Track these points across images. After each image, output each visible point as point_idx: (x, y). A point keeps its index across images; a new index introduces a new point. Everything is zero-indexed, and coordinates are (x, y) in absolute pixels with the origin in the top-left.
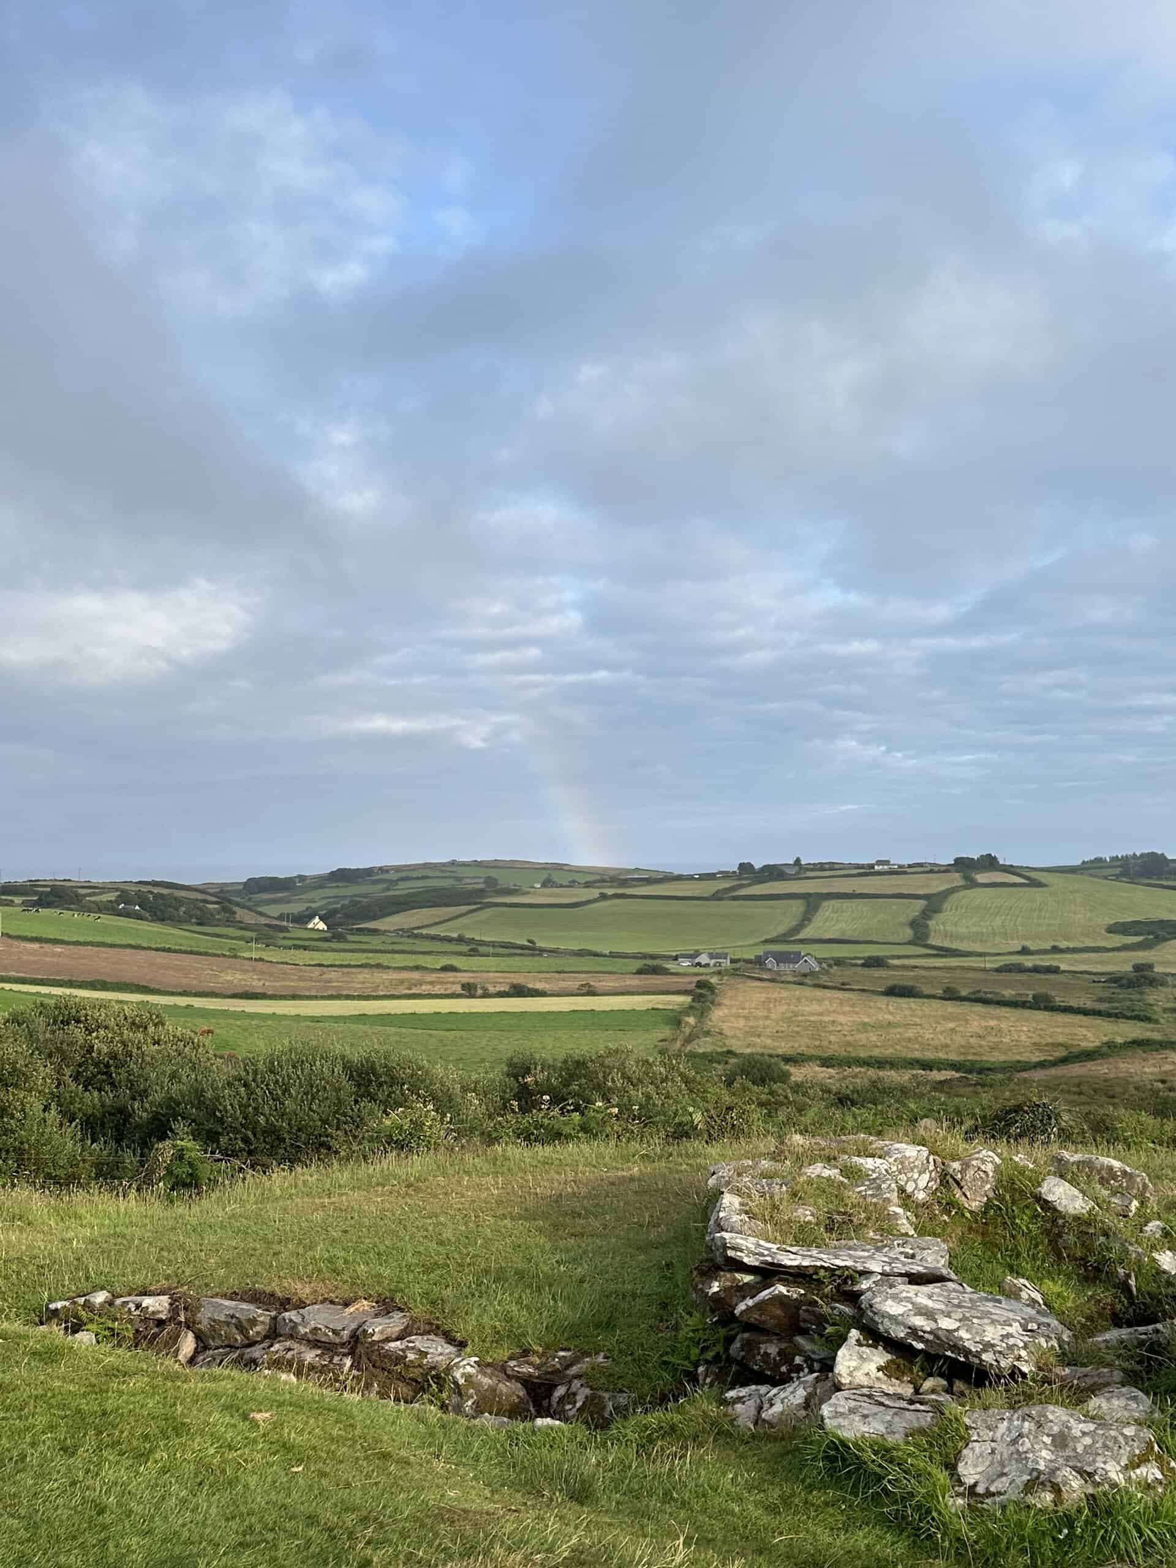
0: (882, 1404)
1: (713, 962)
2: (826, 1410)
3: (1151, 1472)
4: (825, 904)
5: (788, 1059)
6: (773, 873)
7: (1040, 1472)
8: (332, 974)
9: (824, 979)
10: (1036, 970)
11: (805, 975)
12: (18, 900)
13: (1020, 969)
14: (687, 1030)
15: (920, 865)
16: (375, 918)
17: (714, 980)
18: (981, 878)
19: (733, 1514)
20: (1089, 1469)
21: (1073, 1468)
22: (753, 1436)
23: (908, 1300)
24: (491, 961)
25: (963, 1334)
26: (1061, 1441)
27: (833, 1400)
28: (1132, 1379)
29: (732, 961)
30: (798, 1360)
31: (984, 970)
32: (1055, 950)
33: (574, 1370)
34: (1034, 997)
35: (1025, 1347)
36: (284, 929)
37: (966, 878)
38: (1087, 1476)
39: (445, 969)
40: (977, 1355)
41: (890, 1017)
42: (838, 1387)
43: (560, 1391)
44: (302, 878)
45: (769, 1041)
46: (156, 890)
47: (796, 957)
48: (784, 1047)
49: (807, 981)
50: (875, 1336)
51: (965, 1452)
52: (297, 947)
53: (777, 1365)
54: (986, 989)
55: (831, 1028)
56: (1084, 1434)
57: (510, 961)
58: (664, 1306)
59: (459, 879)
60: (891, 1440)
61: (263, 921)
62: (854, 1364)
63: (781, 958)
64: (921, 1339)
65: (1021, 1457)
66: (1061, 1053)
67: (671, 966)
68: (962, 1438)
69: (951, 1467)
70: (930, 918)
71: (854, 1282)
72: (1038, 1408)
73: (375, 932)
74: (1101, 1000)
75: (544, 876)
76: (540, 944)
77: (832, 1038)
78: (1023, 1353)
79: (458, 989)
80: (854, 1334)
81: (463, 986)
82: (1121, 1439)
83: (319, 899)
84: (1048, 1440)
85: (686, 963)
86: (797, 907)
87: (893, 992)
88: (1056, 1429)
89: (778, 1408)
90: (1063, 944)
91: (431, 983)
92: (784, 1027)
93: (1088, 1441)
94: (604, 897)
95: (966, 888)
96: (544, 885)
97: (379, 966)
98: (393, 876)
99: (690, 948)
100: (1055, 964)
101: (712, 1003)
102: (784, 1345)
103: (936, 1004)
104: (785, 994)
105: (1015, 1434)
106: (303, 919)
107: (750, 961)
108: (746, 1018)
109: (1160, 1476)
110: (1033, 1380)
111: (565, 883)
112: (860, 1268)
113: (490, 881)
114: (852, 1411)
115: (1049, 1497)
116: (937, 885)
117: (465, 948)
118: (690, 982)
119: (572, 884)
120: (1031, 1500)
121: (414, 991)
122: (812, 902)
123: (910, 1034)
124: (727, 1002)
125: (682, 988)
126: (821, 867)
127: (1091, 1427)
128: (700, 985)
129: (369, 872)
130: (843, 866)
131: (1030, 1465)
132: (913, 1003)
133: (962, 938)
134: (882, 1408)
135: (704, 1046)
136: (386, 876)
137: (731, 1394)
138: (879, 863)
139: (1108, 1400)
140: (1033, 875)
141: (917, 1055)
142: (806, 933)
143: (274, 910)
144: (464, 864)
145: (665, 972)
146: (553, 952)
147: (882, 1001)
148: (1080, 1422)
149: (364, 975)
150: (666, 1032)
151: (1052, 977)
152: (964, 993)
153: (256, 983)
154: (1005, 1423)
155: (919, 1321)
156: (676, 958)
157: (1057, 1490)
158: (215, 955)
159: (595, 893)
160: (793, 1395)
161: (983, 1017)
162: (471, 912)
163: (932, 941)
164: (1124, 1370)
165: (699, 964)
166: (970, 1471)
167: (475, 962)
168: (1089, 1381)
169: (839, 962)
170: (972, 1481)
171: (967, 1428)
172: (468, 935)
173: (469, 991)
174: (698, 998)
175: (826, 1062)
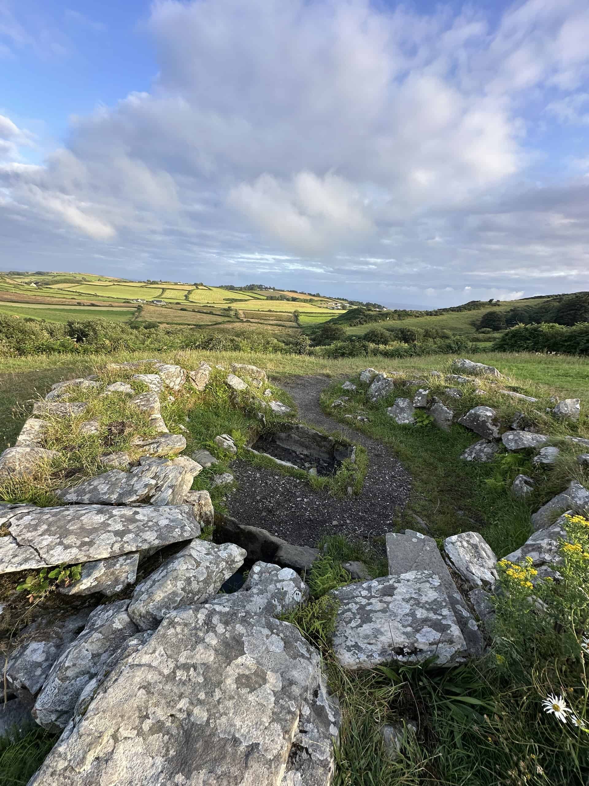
1: (142, 301)
4: (167, 290)
5: (159, 323)
8: (39, 298)
9: (167, 306)
10: (210, 307)
11: (163, 305)
13: (207, 306)
14: (136, 316)
15: (187, 284)
16: (50, 285)
17: (142, 305)
18: (200, 287)
24: (85, 298)
29: (146, 301)
31: (200, 306)
32: (214, 303)
34: (210, 312)
36: (23, 286)
37: (196, 287)
39: (72, 299)
41: (181, 315)
45: (155, 319)
47: (161, 301)
48: (158, 320)
49: (164, 307)
52: (27, 290)
54: (201, 310)
55: (169, 316)
57: (90, 298)
59: (75, 277)
61: (16, 283)
63: (157, 301)
66: (215, 323)
67: (132, 302)
70: (189, 295)
73: (51, 288)
74: (222, 313)
76: (98, 294)
77: (169, 319)
79: (76, 303)
81: (78, 303)
83: (34, 278)
85: (135, 301)
86: (161, 290)
87: (182, 310)
91: (69, 302)
92: (158, 316)
94: (114, 285)
95: (196, 289)
96: (98, 280)
97: (53, 297)
99: (136, 298)
100: (214, 306)
101: (142, 310)
103: (190, 312)
104: (158, 309)
106: (28, 283)
107: (150, 302)
108: (150, 314)
111: (103, 280)
113: (84, 278)
116: (190, 288)
117: (77, 294)
118: (136, 305)
119: (106, 281)
121: (64, 303)
122: (164, 290)
123: (185, 318)
124: (145, 310)
125: (134, 307)
128: (139, 306)
130: (170, 283)
132: (186, 312)
133: (196, 300)
135: (140, 319)
138: (178, 283)
140: (210, 287)
141: (187, 322)
142: (163, 296)
143: (20, 280)
145: (130, 303)
146: (101, 296)
147: (179, 312)
150: (131, 316)
151: (213, 308)
152: (196, 311)
153: (15, 299)
156: (133, 300)
159: (111, 283)
161: (200, 315)
162: (79, 285)
163: (190, 300)
165: (138, 302)
167: (81, 297)
169: (170, 303)
172: (78, 291)
174: (138, 309)
175: (168, 324)
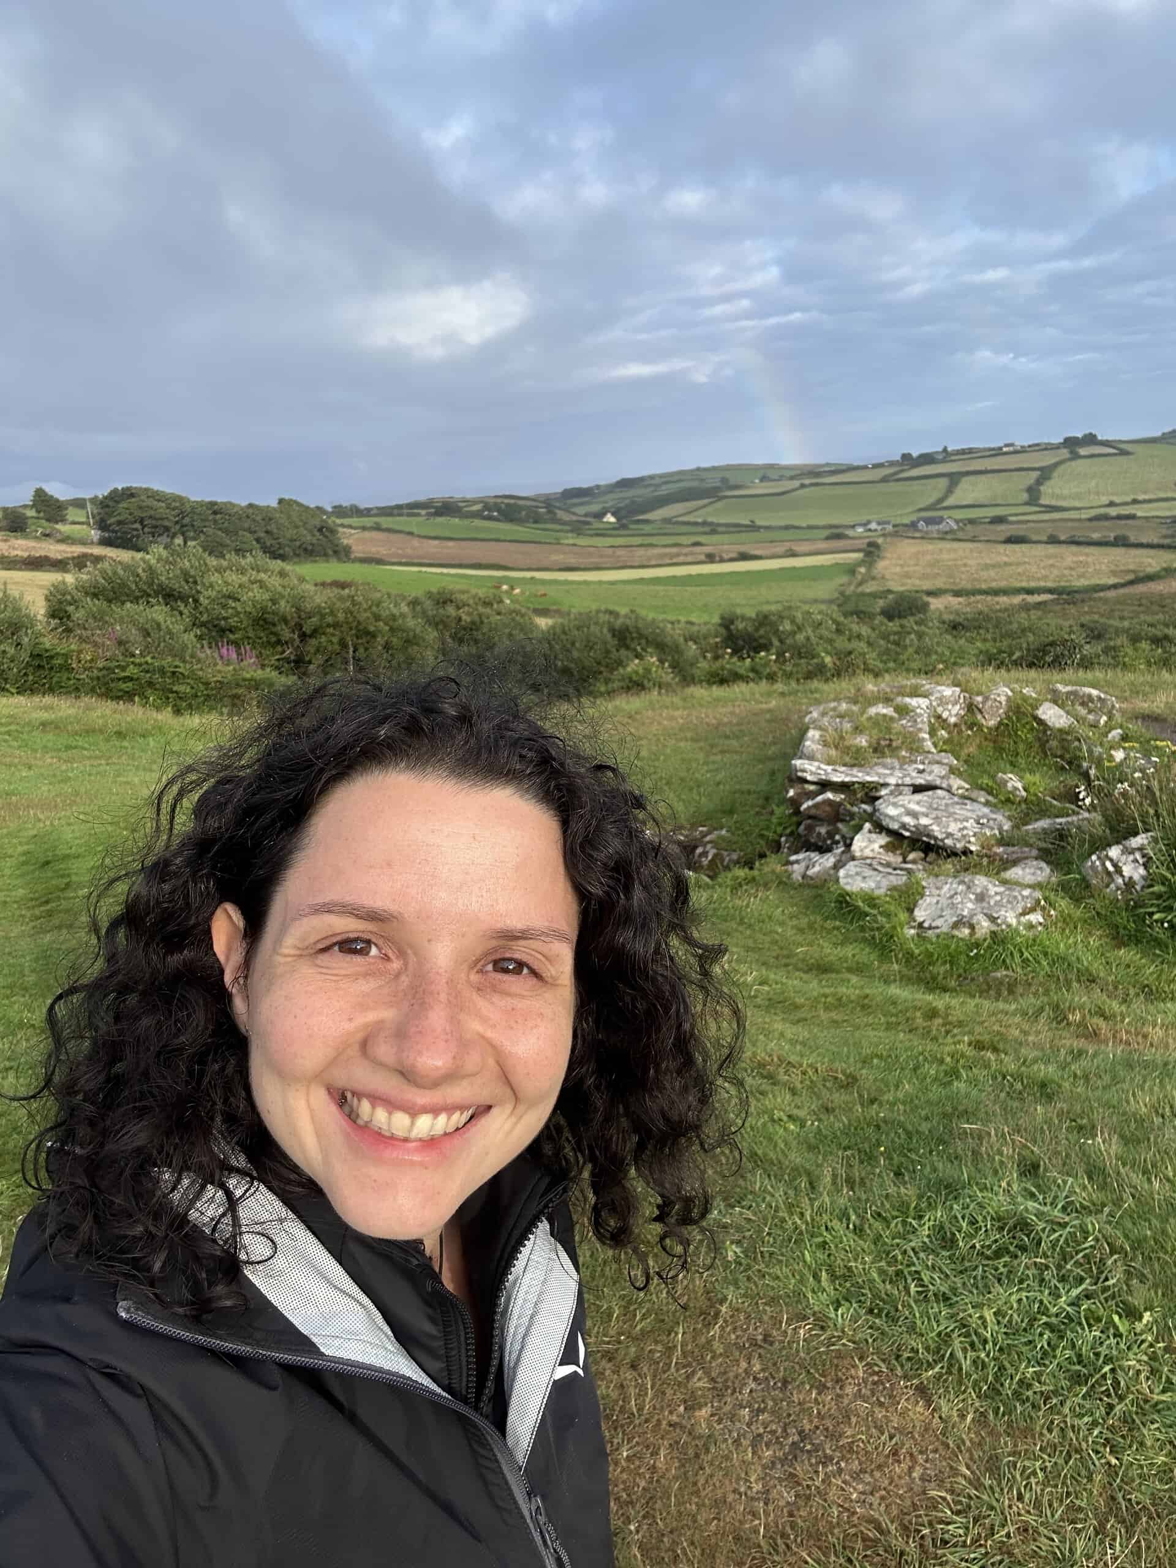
0: (876, 870)
1: (879, 528)
2: (842, 873)
3: (1036, 918)
4: (965, 479)
5: (930, 593)
6: (927, 459)
7: (963, 917)
8: (620, 552)
9: (960, 535)
10: (1119, 517)
11: (946, 533)
12: (423, 512)
13: (1106, 517)
14: (859, 577)
15: (1037, 445)
16: (644, 512)
17: (880, 541)
18: (1083, 451)
19: (777, 933)
20: (996, 915)
21: (985, 915)
22: (800, 885)
23: (903, 806)
24: (725, 538)
25: (935, 828)
26: (981, 898)
27: (847, 867)
28: (1045, 855)
29: (894, 526)
30: (837, 837)
31: (1080, 520)
32: (1135, 502)
33: (708, 838)
34: (1115, 538)
35: (974, 836)
36: (588, 523)
37: (1071, 452)
38: (993, 920)
39: (695, 544)
40: (942, 840)
41: (1005, 559)
42: (853, 858)
43: (699, 850)
44: (598, 487)
45: (917, 582)
46: (506, 501)
47: (939, 521)
48: (927, 585)
49: (949, 537)
50: (880, 828)
51: (920, 902)
52: (597, 535)
53: (825, 840)
54: (1080, 535)
55: (963, 569)
56: (996, 893)
57: (737, 536)
58: (767, 799)
59: (702, 480)
60: (877, 893)
61: (574, 518)
62: (864, 844)
63: (929, 521)
64: (908, 830)
65: (953, 906)
66: (1131, 577)
67: (850, 533)
68: (919, 894)
69: (911, 911)
70: (1042, 484)
71: (877, 790)
72: (970, 877)
73: (647, 521)
74: (1165, 537)
75: (760, 474)
76: (759, 523)
77: (963, 576)
78: (973, 839)
79: (703, 557)
80: (867, 826)
81: (707, 556)
82: (1020, 898)
83: (610, 500)
84: (972, 897)
85: (860, 530)
86: (943, 483)
87: (1010, 540)
88: (979, 890)
89: (817, 869)
90: (1141, 497)
91: (686, 555)
92: (928, 570)
93: (998, 898)
94: (803, 486)
95: (1070, 459)
96: (761, 480)
97: (650, 545)
98: (657, 481)
99: (864, 519)
100: (1133, 512)
101: (878, 556)
102: (830, 828)
103: (1040, 547)
104: (930, 547)
105: (952, 892)
106: (600, 515)
107: (906, 525)
108: (902, 566)
109: (1041, 920)
110: (978, 856)
111: (776, 477)
112: (881, 781)
113: (724, 480)
114: (857, 874)
115: (967, 931)
116: (1048, 459)
117: (707, 529)
118: (863, 543)
119: (781, 478)
120: (956, 932)
121: (674, 561)
122: (954, 479)
123: (1020, 570)
124: (888, 555)
125: (856, 547)
126: (963, 452)
127: (1002, 889)
128: (870, 544)
129: (641, 479)
130: (979, 450)
131: (959, 912)
132: (1024, 547)
133: (1064, 498)
134: (876, 873)
135: (870, 588)
136: (653, 482)
137: (793, 858)
138: (1007, 445)
139: (1023, 869)
140: (1122, 446)
141: (1024, 584)
142: (950, 501)
143: (581, 510)
144: (705, 470)
145: (846, 537)
146: (768, 528)
147: (1001, 548)
148: (995, 885)
149: (641, 552)
150: (844, 579)
151: (1130, 522)
152: (1063, 538)
153: (572, 561)
154: (948, 886)
155: (908, 820)
156: (853, 527)
157: (972, 927)
158: (545, 543)
159: (796, 483)
160: (829, 860)
161: (1074, 554)
162: (711, 503)
163: (1042, 502)
164: (1039, 849)
165: (870, 530)
166: (920, 914)
167: (715, 538)
168: (1015, 856)
169: (972, 522)
170: (922, 919)
171: (924, 888)
172: (710, 520)
173: (711, 558)
174: (868, 554)
175: (957, 594)
